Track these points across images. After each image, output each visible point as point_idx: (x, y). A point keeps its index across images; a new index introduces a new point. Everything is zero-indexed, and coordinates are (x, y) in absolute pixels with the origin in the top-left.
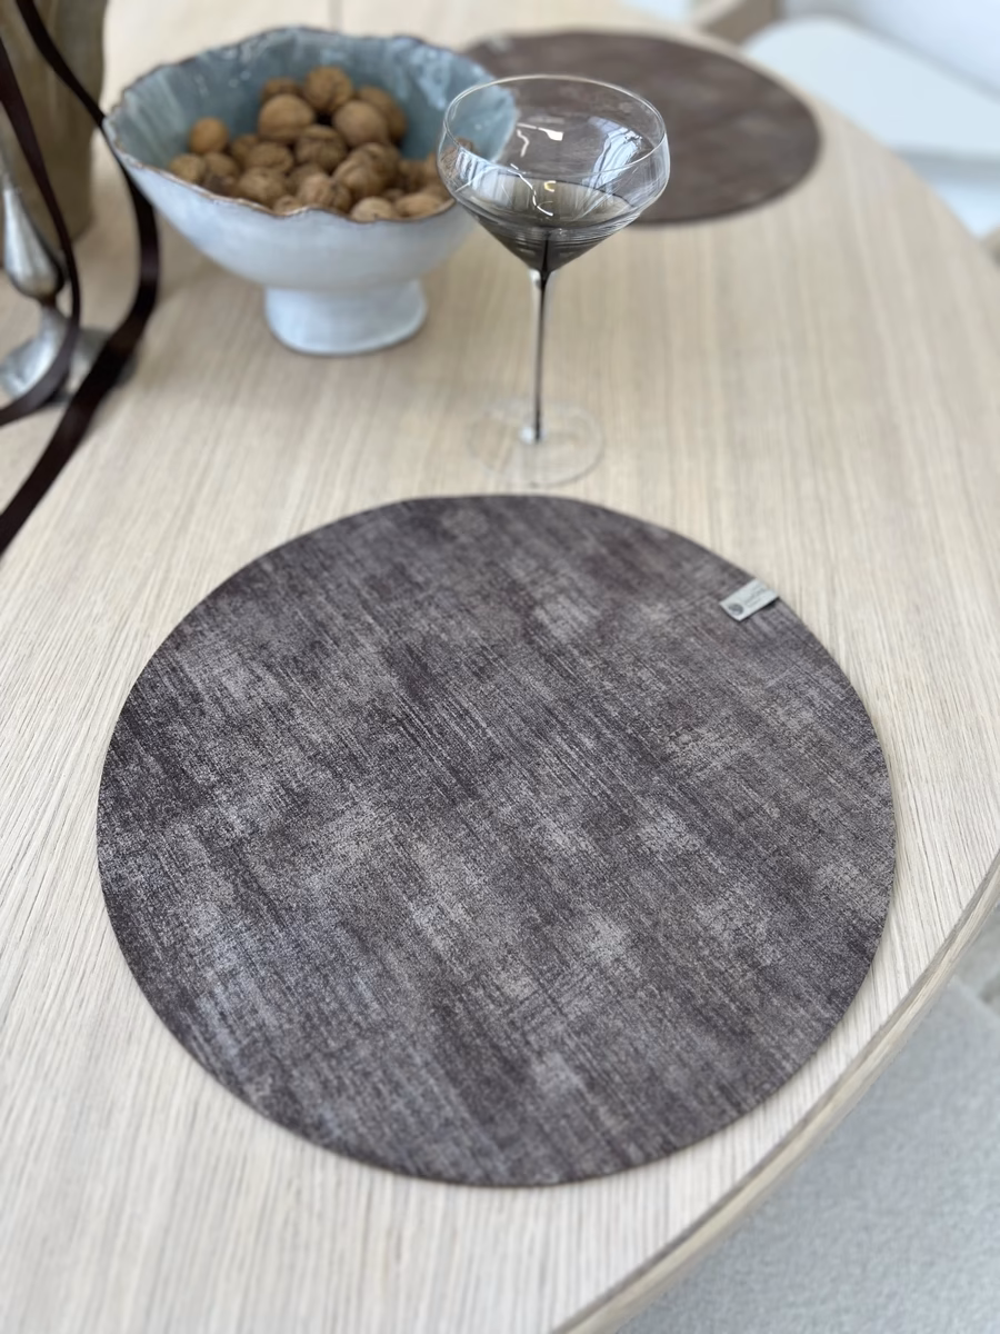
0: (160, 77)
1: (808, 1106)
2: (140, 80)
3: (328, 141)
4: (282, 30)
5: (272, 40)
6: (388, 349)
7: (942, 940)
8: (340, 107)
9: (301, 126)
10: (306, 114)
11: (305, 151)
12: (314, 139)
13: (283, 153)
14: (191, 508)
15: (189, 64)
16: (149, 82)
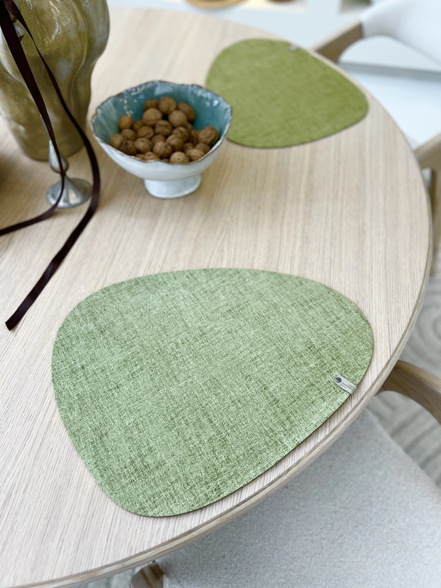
0: (110, 102)
1: (290, 466)
2: (103, 104)
3: (166, 126)
4: (153, 82)
5: (149, 86)
6: (186, 196)
7: (343, 417)
8: (171, 112)
9: (157, 120)
10: (159, 115)
11: (158, 130)
12: (161, 126)
13: (150, 130)
14: (114, 256)
15: (120, 95)
16: (106, 104)
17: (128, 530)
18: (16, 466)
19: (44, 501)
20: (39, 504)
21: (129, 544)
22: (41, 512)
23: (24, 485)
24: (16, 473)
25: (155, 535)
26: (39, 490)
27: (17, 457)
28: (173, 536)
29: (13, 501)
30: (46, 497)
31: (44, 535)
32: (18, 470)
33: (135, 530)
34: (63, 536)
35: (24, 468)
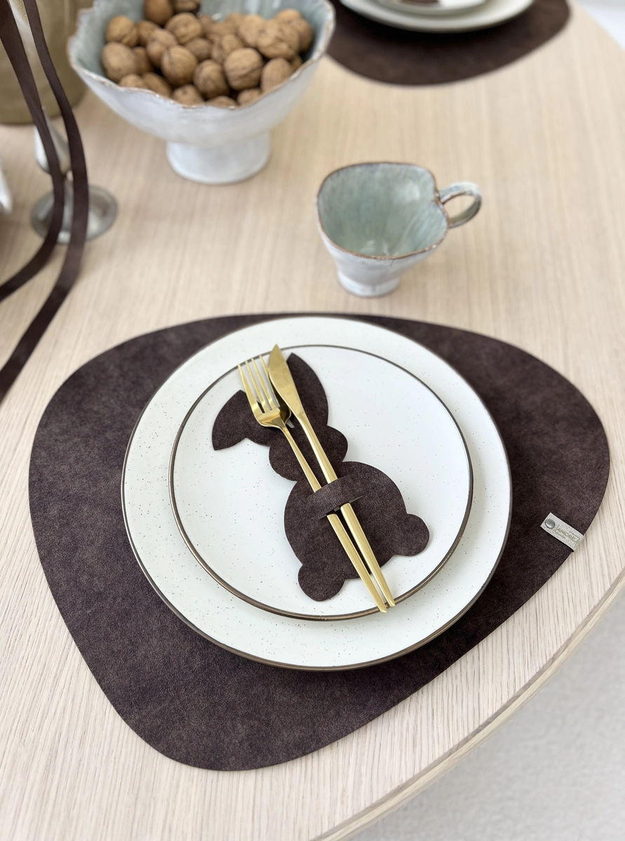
17: (289, 796)
18: (56, 698)
19: (122, 759)
20: (112, 764)
21: (295, 824)
22: (119, 781)
23: (79, 732)
24: (58, 711)
25: (339, 801)
26: (108, 740)
27: (56, 681)
28: (372, 799)
29: (62, 764)
30: (124, 751)
31: (133, 823)
32: (61, 704)
33: (301, 798)
34: (168, 822)
35: (73, 700)
